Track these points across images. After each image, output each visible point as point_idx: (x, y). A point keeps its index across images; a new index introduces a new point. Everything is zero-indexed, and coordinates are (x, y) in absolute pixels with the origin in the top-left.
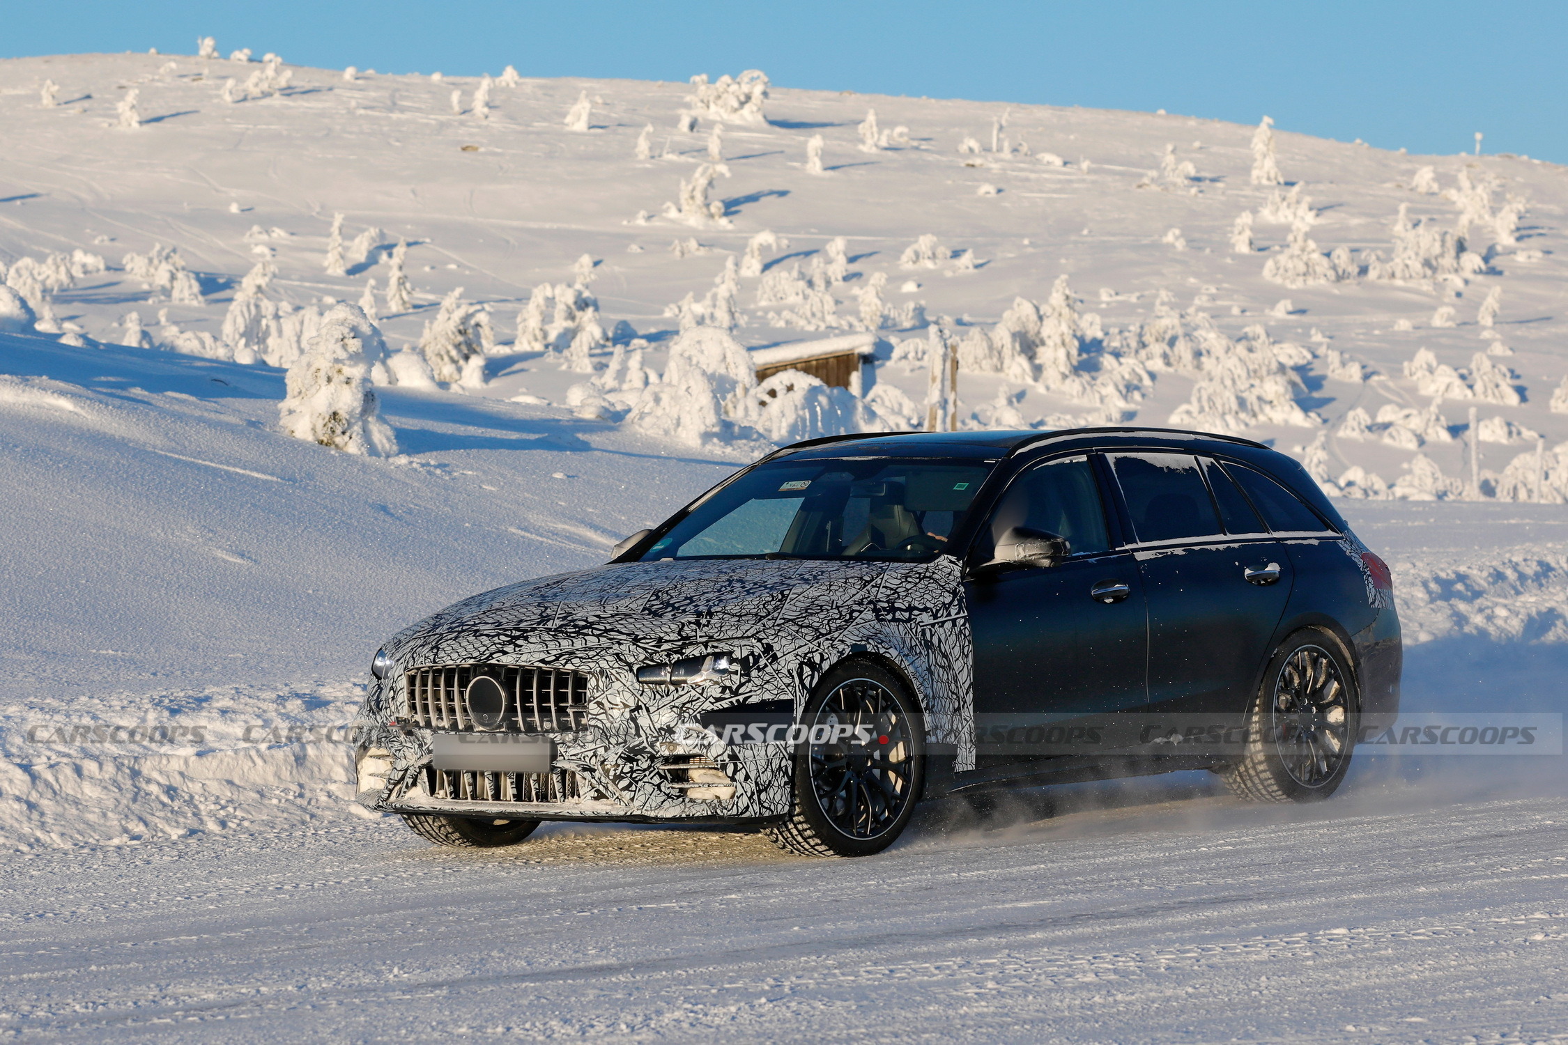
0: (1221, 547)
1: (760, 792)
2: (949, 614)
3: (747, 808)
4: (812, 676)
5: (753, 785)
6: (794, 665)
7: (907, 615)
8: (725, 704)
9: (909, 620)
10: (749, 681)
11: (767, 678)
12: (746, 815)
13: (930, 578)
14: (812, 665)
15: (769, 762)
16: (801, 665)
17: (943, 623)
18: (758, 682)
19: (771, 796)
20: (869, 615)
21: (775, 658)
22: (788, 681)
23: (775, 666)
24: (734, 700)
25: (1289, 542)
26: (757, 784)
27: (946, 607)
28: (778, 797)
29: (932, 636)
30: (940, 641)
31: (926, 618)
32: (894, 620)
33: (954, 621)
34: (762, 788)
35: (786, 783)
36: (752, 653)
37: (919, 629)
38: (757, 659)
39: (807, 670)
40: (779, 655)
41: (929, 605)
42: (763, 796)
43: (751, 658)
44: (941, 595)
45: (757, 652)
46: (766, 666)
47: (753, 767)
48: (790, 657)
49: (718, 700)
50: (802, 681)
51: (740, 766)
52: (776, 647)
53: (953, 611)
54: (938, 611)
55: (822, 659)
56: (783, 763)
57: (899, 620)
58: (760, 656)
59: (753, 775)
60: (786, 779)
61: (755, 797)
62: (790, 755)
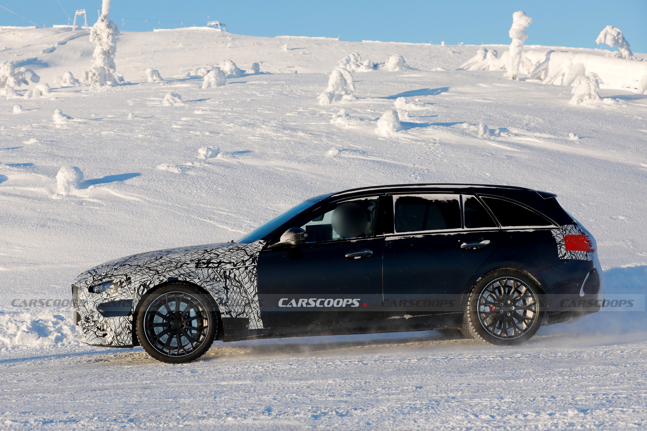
0: (452, 234)
1: (117, 336)
2: (245, 264)
3: (112, 342)
4: (143, 290)
5: (114, 333)
6: (137, 286)
7: (216, 265)
8: (107, 301)
9: (218, 267)
10: (117, 292)
11: (124, 291)
12: (113, 345)
13: (244, 250)
14: (145, 286)
15: (121, 324)
16: (140, 287)
17: (239, 268)
18: (120, 292)
19: (122, 337)
20: (193, 265)
21: (130, 283)
22: (132, 292)
23: (129, 286)
24: (110, 299)
25: (509, 231)
26: (115, 333)
27: (244, 262)
28: (126, 338)
29: (230, 273)
30: (235, 275)
31: (229, 266)
32: (207, 267)
33: (246, 268)
34: (117, 335)
35: (129, 333)
36: (120, 281)
37: (222, 271)
38: (121, 283)
39: (142, 287)
40: (132, 281)
41: (232, 261)
42: (118, 337)
43: (119, 283)
44: (243, 257)
45: (123, 280)
46: (125, 286)
47: (113, 326)
48: (138, 282)
49: (105, 299)
50: (138, 292)
51: (108, 326)
52: (132, 278)
53: (247, 264)
54: (237, 263)
55: (150, 283)
56: (127, 325)
57: (210, 267)
58: (123, 282)
59: (113, 329)
60: (129, 331)
61: (115, 338)
62: (130, 321)
